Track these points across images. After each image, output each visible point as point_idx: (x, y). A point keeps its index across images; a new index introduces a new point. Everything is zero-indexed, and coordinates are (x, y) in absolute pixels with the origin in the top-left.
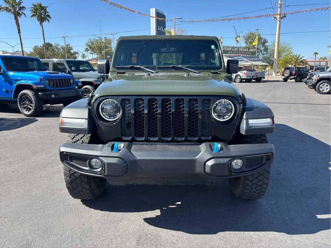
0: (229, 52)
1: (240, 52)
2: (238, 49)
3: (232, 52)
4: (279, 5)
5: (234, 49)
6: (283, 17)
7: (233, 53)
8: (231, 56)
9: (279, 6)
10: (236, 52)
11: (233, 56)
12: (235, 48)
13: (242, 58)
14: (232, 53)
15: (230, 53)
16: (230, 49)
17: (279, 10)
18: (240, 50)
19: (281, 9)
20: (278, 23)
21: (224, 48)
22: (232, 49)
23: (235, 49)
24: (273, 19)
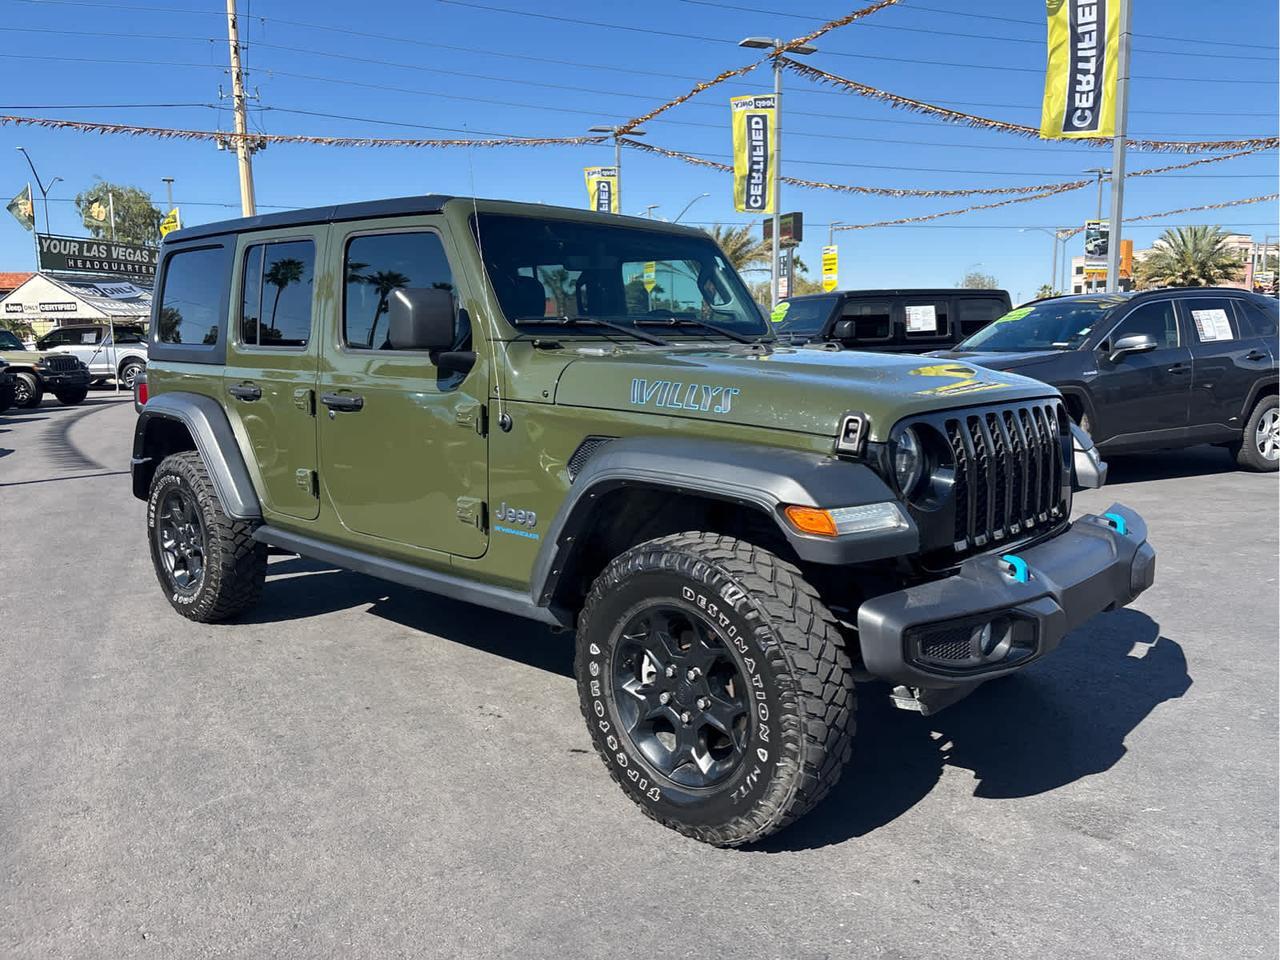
0: (71, 263)
1: (119, 265)
2: (109, 251)
3: (84, 263)
4: (236, 100)
5: (89, 251)
6: (257, 146)
7: (88, 265)
8: (80, 279)
9: (236, 105)
10: (101, 263)
11: (89, 280)
12: (95, 247)
13: (131, 288)
14: (84, 268)
15: (76, 268)
16: (74, 248)
17: (238, 117)
18: (115, 256)
19: (244, 117)
20: (242, 166)
21: (45, 246)
22: (81, 250)
23: (94, 252)
24: (220, 147)
